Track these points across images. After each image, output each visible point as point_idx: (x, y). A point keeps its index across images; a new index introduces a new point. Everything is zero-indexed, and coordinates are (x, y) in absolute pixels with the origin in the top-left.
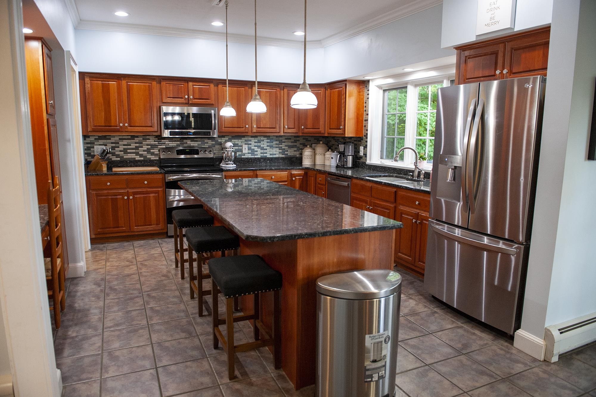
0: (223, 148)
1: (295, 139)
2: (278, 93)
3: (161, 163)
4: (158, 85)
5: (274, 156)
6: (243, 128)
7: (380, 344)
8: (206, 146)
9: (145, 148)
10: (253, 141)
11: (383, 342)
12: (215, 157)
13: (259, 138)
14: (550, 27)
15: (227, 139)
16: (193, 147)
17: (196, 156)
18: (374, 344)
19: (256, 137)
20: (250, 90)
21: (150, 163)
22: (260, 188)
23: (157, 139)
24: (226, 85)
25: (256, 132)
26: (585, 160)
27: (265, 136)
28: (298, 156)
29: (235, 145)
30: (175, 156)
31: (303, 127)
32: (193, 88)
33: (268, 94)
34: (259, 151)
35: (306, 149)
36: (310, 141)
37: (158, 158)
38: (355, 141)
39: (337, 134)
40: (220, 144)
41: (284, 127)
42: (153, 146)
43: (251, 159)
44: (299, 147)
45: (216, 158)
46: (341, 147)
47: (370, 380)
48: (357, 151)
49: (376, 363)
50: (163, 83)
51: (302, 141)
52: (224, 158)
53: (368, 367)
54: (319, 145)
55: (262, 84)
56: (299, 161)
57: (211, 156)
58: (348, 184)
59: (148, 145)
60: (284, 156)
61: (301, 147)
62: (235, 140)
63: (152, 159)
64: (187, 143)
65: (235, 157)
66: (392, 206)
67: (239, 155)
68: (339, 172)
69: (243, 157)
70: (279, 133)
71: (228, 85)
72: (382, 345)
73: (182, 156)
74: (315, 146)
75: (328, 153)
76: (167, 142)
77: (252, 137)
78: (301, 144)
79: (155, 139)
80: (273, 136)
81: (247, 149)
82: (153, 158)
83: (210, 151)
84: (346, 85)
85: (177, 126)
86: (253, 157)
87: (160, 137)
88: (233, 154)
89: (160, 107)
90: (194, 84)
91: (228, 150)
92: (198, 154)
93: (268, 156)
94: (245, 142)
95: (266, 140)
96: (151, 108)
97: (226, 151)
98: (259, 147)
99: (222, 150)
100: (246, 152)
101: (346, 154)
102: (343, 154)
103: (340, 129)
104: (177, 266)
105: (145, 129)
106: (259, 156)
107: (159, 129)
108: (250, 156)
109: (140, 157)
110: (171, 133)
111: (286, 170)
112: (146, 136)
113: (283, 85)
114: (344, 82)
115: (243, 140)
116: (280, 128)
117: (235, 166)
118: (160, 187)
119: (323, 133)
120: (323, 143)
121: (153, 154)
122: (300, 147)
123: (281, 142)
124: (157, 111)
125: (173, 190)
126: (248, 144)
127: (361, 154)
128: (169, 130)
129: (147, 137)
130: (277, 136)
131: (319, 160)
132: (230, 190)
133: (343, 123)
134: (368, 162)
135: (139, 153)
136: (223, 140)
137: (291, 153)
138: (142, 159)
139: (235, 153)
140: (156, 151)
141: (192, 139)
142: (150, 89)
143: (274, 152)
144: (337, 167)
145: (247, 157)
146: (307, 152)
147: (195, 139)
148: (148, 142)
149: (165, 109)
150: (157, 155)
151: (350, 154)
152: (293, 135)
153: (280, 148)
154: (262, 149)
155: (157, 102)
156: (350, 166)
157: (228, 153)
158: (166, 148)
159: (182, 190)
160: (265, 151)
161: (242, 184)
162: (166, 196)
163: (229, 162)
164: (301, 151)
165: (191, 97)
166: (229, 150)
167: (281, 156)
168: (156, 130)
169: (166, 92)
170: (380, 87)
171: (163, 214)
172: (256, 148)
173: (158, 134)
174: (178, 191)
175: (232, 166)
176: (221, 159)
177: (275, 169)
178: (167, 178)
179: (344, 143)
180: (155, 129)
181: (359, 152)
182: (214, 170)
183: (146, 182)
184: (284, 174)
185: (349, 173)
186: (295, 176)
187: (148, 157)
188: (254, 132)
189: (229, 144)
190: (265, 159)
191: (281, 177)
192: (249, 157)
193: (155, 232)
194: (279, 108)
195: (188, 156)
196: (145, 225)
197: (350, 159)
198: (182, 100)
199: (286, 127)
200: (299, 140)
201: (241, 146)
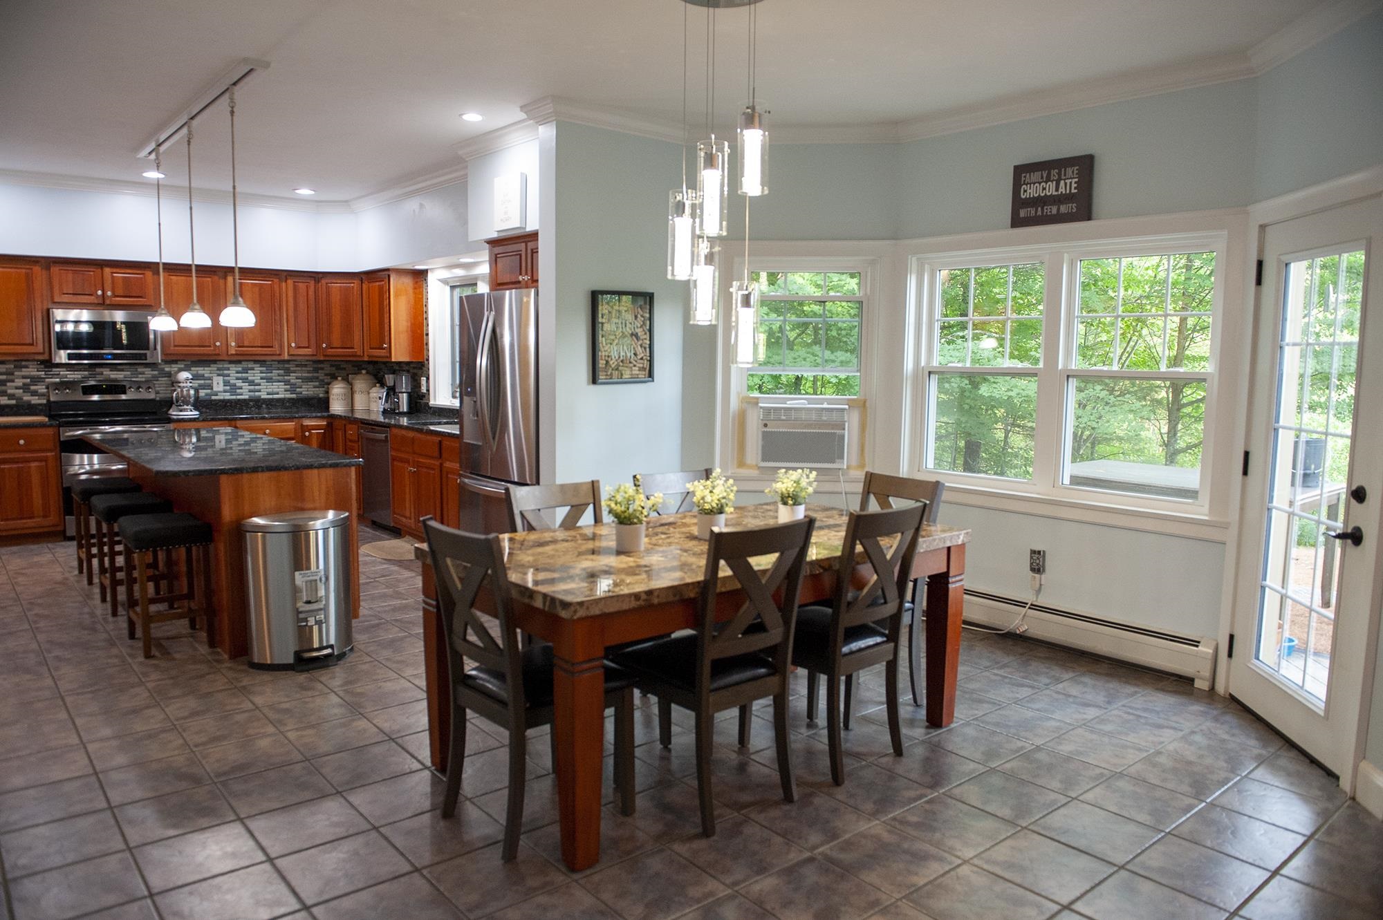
0: (174, 383)
1: (316, 366)
2: (276, 287)
3: (51, 410)
4: (44, 272)
5: (276, 396)
6: (210, 346)
7: (313, 583)
8: (141, 378)
9: (19, 382)
10: (233, 371)
11: (318, 582)
12: (158, 399)
13: (245, 365)
14: (537, 234)
15: (183, 366)
16: (116, 380)
17: (124, 397)
18: (306, 582)
19: (239, 362)
20: (222, 281)
21: (30, 409)
22: (249, 452)
23: (42, 366)
24: (191, 273)
25: (236, 354)
26: (588, 384)
27: (256, 362)
28: (321, 395)
29: (195, 377)
30: (80, 397)
31: (324, 345)
32: (113, 277)
33: (257, 289)
34: (246, 386)
35: (335, 382)
36: (345, 369)
37: (45, 401)
38: (414, 368)
39: (380, 357)
40: (169, 375)
41: (289, 346)
42: (36, 380)
43: (229, 401)
44: (323, 381)
45: (160, 401)
46: (390, 379)
47: (305, 624)
48: (416, 384)
49: (310, 605)
50: (55, 270)
51: (328, 369)
52: (174, 399)
53: (301, 609)
54: (359, 376)
55: (247, 272)
56: (324, 403)
57: (152, 396)
58: (386, 437)
59: (24, 377)
60: (294, 396)
61: (327, 379)
62: (197, 369)
63: (33, 402)
64: (102, 374)
65: (197, 398)
66: (437, 463)
67: (207, 395)
68: (387, 421)
69: (213, 398)
70: (280, 355)
71: (196, 273)
72: (316, 584)
73: (95, 398)
74: (353, 379)
75: (374, 390)
76: (63, 372)
77: (231, 362)
78: (326, 375)
79: (38, 366)
80: (273, 361)
81: (221, 384)
82: (35, 400)
83: (149, 388)
84: (389, 276)
85: (85, 344)
86: (234, 397)
87: (48, 364)
88: (192, 392)
89: (48, 311)
90: (115, 270)
91: (181, 385)
92: (125, 393)
93: (264, 396)
94: (218, 372)
95: (258, 368)
96: (31, 312)
97: (179, 387)
98: (245, 380)
99: (173, 386)
100: (219, 388)
101: (397, 391)
102: (392, 392)
103: (384, 349)
104: (81, 571)
105: (19, 349)
106: (247, 397)
107: (47, 350)
108: (228, 396)
109: (9, 399)
110: (70, 357)
111: (291, 419)
112: (20, 361)
113: (285, 274)
114: (387, 273)
115: (214, 367)
116: (281, 346)
117: (197, 413)
118: (51, 451)
119: (360, 356)
120: (367, 373)
121: (34, 393)
122: (326, 381)
123: (288, 372)
124: (43, 319)
125: (77, 457)
126: (224, 375)
127: (424, 389)
128: (69, 351)
129: (24, 363)
130: (279, 361)
131: (360, 402)
132: (187, 455)
133: (387, 339)
134: (432, 403)
135: (6, 392)
136: (174, 368)
137: (308, 390)
138: (13, 402)
139: (197, 391)
140: (41, 389)
141: (113, 367)
142: (29, 279)
143: (275, 389)
144: (385, 412)
145: (222, 398)
146: (337, 390)
147: (119, 367)
148: (25, 372)
149: (59, 314)
150: (43, 395)
151: (404, 390)
152: (310, 358)
153: (287, 382)
154: (252, 383)
155: (42, 302)
156: (405, 410)
157: (182, 391)
158: (62, 383)
159: (96, 456)
160: (257, 387)
161: (213, 446)
162: (61, 466)
163: (185, 407)
164: (326, 386)
165: (109, 293)
166: (185, 385)
167: (289, 396)
168: (42, 351)
169: (61, 285)
170: (445, 281)
171: (55, 500)
172: (239, 383)
173: (46, 357)
174: (88, 457)
175: (191, 413)
176: (169, 403)
177: (271, 418)
178: (63, 434)
179: (394, 373)
180: (40, 348)
181: (420, 387)
182: (159, 420)
183: (22, 442)
184: (290, 425)
185: (404, 421)
186: (309, 428)
187: (25, 398)
188: (232, 355)
189: (184, 375)
190: (257, 403)
191: (282, 432)
192: (227, 398)
193: (41, 530)
194: (278, 313)
195: (108, 397)
196: (21, 519)
197: (404, 398)
198: (91, 299)
199: (293, 345)
200: (322, 369)
201: (210, 379)
